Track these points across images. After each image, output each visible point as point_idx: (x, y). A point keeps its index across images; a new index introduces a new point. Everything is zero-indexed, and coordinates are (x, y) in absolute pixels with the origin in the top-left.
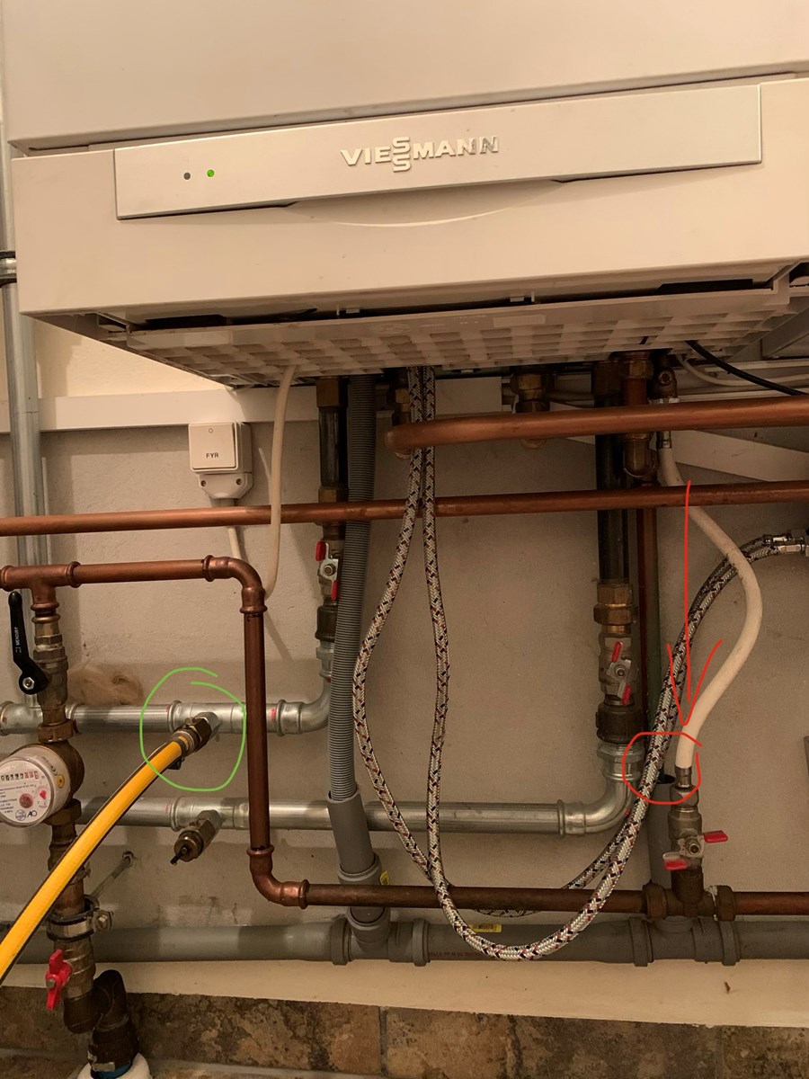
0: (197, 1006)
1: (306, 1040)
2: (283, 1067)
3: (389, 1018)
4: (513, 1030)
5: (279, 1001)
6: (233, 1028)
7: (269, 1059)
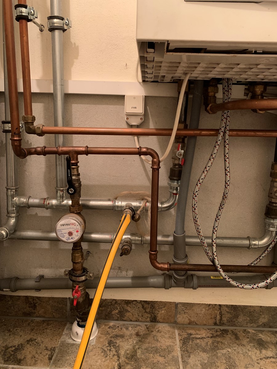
0: (111, 303)
1: (149, 313)
2: (141, 321)
3: (179, 306)
4: (220, 309)
5: (141, 301)
6: (124, 309)
7: (136, 319)
